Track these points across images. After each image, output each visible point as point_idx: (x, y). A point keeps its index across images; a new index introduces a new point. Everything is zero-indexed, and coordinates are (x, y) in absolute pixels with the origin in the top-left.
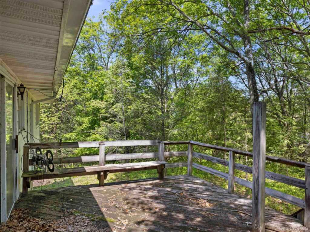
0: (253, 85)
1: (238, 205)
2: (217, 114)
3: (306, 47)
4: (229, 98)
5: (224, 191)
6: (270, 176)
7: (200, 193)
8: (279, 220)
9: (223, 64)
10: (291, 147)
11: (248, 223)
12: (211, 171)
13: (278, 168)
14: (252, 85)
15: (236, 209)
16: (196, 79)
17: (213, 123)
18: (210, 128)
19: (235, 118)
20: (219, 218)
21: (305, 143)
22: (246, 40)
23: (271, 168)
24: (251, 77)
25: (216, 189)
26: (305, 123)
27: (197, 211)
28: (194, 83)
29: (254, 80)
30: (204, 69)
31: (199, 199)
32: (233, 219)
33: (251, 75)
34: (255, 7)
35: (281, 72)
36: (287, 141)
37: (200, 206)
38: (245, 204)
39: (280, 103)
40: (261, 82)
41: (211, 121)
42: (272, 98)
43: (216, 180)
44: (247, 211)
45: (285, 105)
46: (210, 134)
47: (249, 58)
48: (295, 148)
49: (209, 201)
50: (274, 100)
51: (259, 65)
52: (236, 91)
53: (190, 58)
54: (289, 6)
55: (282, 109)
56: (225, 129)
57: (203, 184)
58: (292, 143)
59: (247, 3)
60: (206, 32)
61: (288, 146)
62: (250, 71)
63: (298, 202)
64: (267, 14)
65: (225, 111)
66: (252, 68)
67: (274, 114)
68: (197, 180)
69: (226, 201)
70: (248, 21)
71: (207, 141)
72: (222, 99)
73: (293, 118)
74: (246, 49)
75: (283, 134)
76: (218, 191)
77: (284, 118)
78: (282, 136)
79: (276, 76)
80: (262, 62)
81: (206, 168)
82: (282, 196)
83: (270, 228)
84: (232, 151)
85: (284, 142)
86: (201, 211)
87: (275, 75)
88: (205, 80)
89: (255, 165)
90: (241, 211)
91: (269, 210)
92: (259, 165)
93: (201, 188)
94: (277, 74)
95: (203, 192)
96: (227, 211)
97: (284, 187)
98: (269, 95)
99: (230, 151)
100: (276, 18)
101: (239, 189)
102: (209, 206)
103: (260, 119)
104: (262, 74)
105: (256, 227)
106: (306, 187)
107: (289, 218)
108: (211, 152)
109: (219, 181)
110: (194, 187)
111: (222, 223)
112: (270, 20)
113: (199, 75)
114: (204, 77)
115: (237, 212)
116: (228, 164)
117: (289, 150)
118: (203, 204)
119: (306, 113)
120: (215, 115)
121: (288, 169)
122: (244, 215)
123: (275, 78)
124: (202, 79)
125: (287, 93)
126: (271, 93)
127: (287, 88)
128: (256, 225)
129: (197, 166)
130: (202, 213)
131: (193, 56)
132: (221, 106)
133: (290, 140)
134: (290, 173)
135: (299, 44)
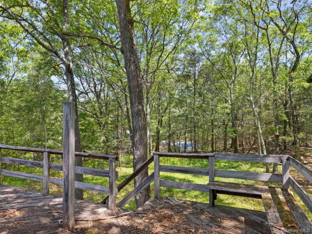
0: (72, 87)
1: (53, 205)
2: (36, 114)
3: (117, 58)
4: (50, 97)
5: (38, 195)
6: (83, 171)
7: (9, 202)
8: (89, 210)
9: (44, 61)
10: (106, 143)
11: (60, 221)
12: (24, 176)
13: (96, 163)
14: (70, 86)
15: (49, 210)
16: (11, 74)
17: (32, 123)
18: (28, 129)
19: (56, 118)
20: (29, 225)
21: (118, 139)
22: (65, 42)
23: (91, 164)
24: (70, 79)
25: (30, 194)
26: (118, 122)
27: (3, 225)
28: (10, 78)
29: (73, 81)
30: (21, 64)
31: (7, 210)
32: (45, 221)
33: (69, 76)
34: (76, 12)
35: (99, 77)
36: (103, 138)
37: (8, 217)
38: (60, 203)
39: (99, 104)
40: (82, 84)
41: (30, 122)
42: (92, 100)
43: (36, 185)
44: (60, 210)
45: (102, 107)
46: (28, 136)
47: (68, 60)
48: (109, 143)
49: (19, 209)
50: (93, 101)
51: (80, 67)
52: (58, 91)
53: (3, 50)
54: (104, 20)
55: (100, 109)
56: (45, 129)
57: (15, 192)
58: (107, 139)
59: (66, 5)
60: (20, 23)
61: (104, 142)
62: (69, 72)
63: (104, 190)
64: (87, 22)
65: (45, 111)
66: (70, 69)
67: (94, 114)
68: (8, 188)
69: (40, 204)
70: (67, 24)
71: (24, 143)
72: (42, 98)
73: (109, 118)
74: (65, 50)
75: (100, 132)
76: (31, 196)
77: (102, 118)
78: (99, 134)
79: (95, 80)
80: (83, 65)
81: (17, 174)
82: (92, 187)
83: (80, 219)
84: (47, 151)
85: (101, 139)
86: (7, 223)
87: (93, 79)
88: (23, 76)
89: (65, 163)
90: (54, 211)
91: (81, 202)
92: (68, 163)
93: (11, 197)
94: (96, 78)
95: (13, 201)
96: (40, 215)
97: (101, 179)
98: (89, 96)
99: (45, 151)
100: (94, 28)
101: (61, 189)
102: (19, 215)
103: (69, 118)
104: (83, 77)
105: (67, 222)
106: (110, 176)
107: (97, 205)
108: (32, 156)
109: (39, 185)
110: (3, 198)
111: (32, 229)
112: (89, 28)
113: (15, 70)
114: (22, 73)
115: (50, 212)
116: (43, 166)
117: (105, 145)
118: (11, 214)
119: (118, 113)
120: (33, 115)
121: (105, 162)
122: (57, 214)
123: (94, 82)
124: (19, 75)
125: (104, 96)
126: (91, 95)
127: (104, 91)
128: (66, 220)
129: (8, 173)
130: (9, 225)
131: (8, 48)
132: (41, 106)
133: (106, 137)
134: (106, 166)
135: (112, 54)
